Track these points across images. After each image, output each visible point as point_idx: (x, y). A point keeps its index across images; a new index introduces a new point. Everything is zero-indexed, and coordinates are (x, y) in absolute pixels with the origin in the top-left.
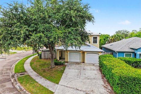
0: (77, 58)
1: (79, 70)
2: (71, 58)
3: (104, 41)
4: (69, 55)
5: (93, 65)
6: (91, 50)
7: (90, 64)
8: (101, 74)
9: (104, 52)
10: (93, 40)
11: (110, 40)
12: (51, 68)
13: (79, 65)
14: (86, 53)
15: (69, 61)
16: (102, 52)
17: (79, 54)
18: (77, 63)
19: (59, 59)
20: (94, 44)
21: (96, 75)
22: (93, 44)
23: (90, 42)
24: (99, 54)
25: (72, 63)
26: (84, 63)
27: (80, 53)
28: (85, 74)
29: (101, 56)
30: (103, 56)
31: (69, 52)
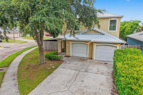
0: (82, 52)
1: (78, 72)
2: (74, 51)
3: (130, 29)
4: (71, 47)
5: (105, 63)
6: (103, 41)
7: (100, 62)
8: (112, 83)
9: (126, 44)
10: (109, 25)
11: (140, 29)
12: (40, 64)
13: (83, 63)
14: (95, 45)
15: (71, 55)
16: (122, 44)
18: (82, 59)
19: (60, 52)
21: (101, 84)
22: (109, 31)
23: (99, 27)
24: (116, 47)
25: (75, 58)
26: (92, 59)
27: (87, 45)
28: (83, 81)
29: (118, 50)
30: (122, 51)
31: (71, 43)
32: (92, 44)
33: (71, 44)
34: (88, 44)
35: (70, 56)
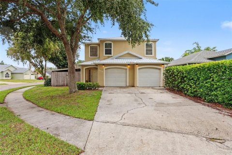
4: (104, 73)
10: (145, 49)
14: (137, 67)
15: (105, 85)
17: (124, 71)
20: (147, 55)
27: (126, 69)
31: (104, 68)
32: (133, 66)
33: (104, 70)
34: (128, 68)
35: (103, 87)
